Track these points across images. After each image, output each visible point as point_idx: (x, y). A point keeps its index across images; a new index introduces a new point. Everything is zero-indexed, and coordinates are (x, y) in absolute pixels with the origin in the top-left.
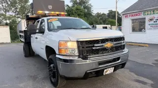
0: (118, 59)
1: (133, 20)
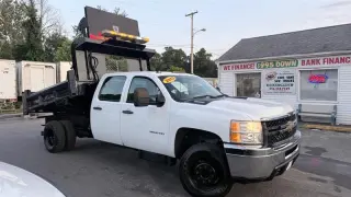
0: (295, 148)
1: (238, 75)
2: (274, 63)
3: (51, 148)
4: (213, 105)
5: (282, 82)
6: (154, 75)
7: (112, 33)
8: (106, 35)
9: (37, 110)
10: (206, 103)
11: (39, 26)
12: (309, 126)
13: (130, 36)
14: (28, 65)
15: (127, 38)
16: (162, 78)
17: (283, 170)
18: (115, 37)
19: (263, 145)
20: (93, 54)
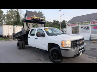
2: (83, 24)
3: (19, 48)
4: (58, 36)
5: (85, 29)
6: (43, 28)
7: (33, 17)
8: (32, 18)
9: (16, 38)
10: (56, 36)
11: (20, 16)
12: (93, 42)
13: (38, 18)
14: (16, 27)
15: (37, 18)
16: (45, 29)
17: (78, 55)
18: (34, 18)
19: (71, 48)
20: (29, 23)
